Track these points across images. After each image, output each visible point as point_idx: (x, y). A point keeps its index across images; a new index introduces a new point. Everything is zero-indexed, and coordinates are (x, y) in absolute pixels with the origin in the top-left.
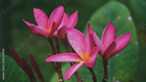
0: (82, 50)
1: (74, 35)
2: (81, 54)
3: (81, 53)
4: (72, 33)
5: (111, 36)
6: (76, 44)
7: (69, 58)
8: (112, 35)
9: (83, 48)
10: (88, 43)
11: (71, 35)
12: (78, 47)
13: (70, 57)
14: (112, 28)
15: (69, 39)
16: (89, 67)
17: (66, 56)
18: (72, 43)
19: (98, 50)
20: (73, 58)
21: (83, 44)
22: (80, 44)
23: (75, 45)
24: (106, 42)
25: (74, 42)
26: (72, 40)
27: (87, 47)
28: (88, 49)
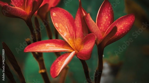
0: (71, 35)
1: (60, 17)
2: (69, 41)
3: (70, 39)
4: (57, 13)
5: (107, 17)
6: (63, 27)
7: (54, 46)
8: (109, 16)
9: (71, 33)
10: (79, 27)
11: (55, 17)
12: (66, 32)
13: (56, 45)
14: (109, 7)
15: (53, 21)
16: (82, 59)
17: (50, 43)
18: (57, 26)
19: (96, 39)
20: (59, 46)
21: (72, 27)
22: (68, 28)
23: (61, 29)
24: (102, 25)
25: (61, 25)
26: (57, 23)
27: (77, 32)
28: (79, 34)
